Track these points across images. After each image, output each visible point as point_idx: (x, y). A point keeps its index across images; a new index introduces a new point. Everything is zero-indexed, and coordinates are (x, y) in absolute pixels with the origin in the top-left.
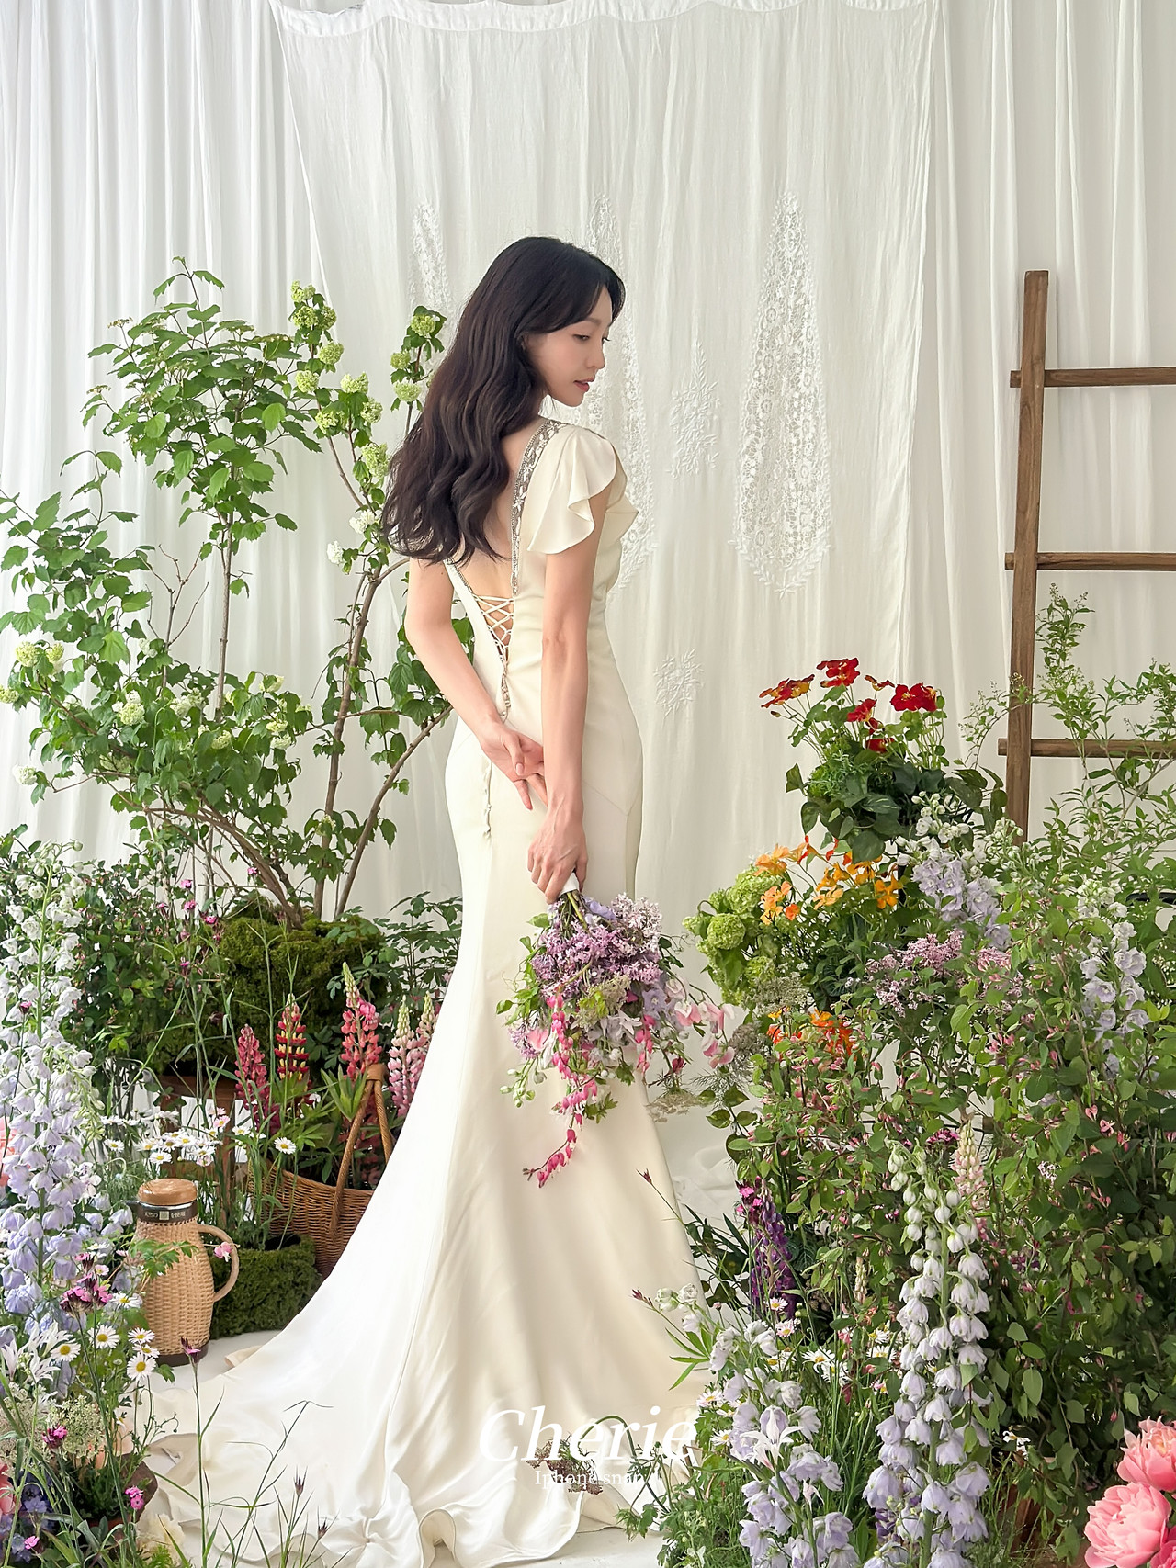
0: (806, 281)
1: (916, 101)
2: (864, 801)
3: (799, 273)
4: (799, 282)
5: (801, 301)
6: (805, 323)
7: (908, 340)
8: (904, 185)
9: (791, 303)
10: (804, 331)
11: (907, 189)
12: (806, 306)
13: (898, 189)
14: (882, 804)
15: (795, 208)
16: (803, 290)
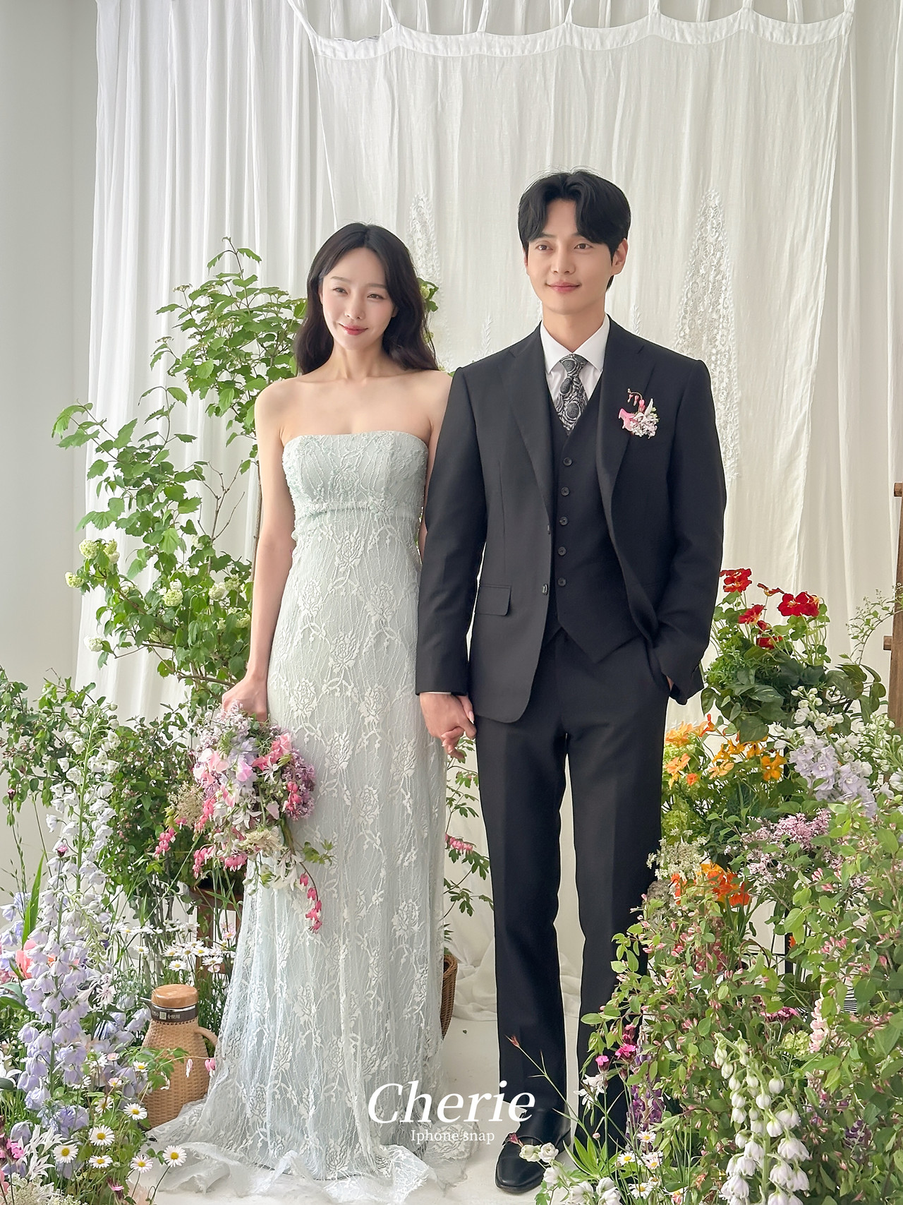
0: (724, 262)
1: (825, 117)
2: (752, 691)
3: (718, 254)
4: (719, 261)
5: (719, 277)
6: (723, 295)
7: (812, 309)
8: (812, 184)
9: (711, 278)
10: (721, 301)
11: (814, 188)
12: (724, 281)
13: (807, 187)
14: (768, 694)
15: (717, 202)
16: (722, 268)
